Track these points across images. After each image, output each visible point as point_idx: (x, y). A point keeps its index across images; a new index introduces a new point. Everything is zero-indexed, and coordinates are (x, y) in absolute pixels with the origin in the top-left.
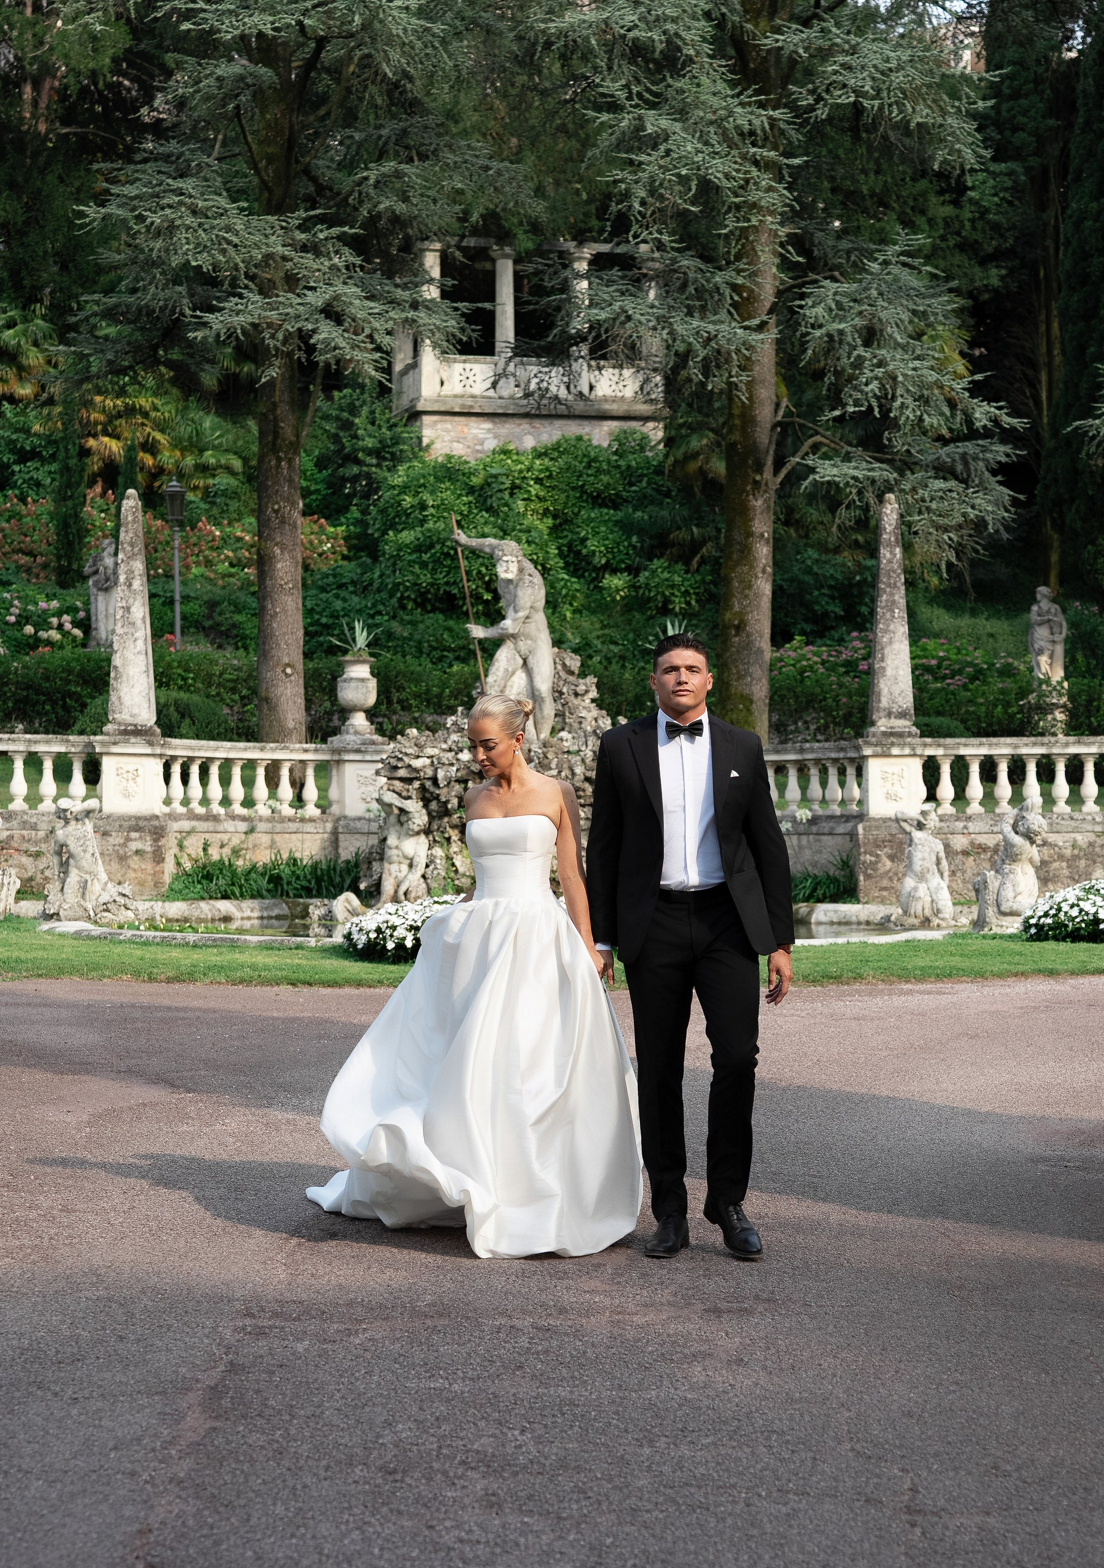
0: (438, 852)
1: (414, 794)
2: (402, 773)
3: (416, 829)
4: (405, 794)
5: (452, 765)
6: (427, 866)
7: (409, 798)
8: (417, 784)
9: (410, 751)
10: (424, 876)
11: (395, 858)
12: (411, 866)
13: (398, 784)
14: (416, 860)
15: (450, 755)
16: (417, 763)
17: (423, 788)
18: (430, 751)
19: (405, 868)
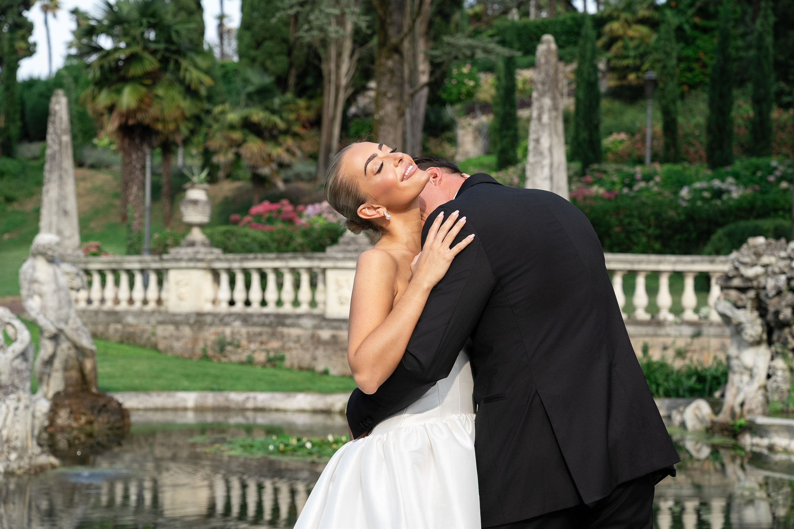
0: (780, 363)
1: (749, 304)
2: (736, 282)
3: (751, 340)
4: (740, 303)
5: (783, 273)
6: (769, 377)
7: (744, 307)
8: (752, 294)
9: (747, 260)
10: (765, 388)
11: (736, 369)
12: (752, 376)
13: (733, 294)
14: (755, 371)
15: (782, 264)
16: (750, 272)
17: (758, 297)
18: (765, 260)
19: (746, 378)
